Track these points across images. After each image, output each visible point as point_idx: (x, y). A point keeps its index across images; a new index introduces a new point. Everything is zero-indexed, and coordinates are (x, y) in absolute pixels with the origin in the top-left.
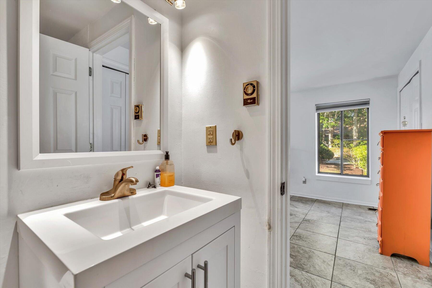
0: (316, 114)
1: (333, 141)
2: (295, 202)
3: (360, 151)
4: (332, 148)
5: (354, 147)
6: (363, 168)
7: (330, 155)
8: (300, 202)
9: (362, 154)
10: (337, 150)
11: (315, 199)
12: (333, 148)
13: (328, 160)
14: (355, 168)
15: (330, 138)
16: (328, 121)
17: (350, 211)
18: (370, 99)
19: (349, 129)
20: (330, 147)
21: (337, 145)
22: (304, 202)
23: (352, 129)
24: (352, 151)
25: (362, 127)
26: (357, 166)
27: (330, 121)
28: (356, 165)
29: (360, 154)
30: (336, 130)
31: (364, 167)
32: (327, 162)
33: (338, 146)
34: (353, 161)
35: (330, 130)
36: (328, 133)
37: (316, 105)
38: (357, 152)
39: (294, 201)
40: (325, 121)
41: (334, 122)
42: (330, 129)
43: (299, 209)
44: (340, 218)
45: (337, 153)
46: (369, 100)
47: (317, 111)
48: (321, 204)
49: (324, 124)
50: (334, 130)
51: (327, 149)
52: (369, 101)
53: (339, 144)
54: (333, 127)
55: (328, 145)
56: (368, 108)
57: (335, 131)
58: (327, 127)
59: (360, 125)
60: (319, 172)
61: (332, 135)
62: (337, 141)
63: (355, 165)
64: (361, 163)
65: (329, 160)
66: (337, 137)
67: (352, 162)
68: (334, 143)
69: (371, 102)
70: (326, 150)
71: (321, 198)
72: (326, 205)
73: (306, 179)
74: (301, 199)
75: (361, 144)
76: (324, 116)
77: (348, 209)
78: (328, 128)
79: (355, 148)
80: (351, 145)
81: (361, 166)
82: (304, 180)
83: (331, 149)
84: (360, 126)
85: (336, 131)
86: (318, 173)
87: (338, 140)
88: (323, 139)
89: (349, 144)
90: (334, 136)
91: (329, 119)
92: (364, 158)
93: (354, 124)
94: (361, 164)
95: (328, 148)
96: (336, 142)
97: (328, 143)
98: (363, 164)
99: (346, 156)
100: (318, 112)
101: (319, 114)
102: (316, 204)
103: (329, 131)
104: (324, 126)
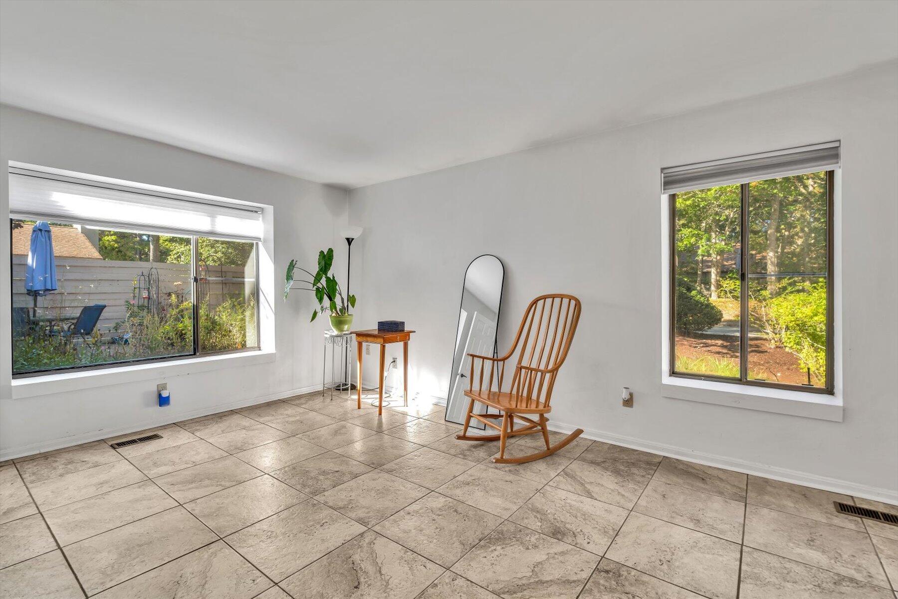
0: (665, 199)
1: (720, 285)
2: (592, 469)
3: (789, 307)
4: (719, 300)
5: (771, 298)
6: (796, 351)
7: (712, 316)
8: (606, 469)
9: (793, 315)
10: (731, 305)
11: (660, 456)
12: (721, 299)
13: (708, 329)
14: (772, 347)
15: (713, 277)
16: (709, 240)
17: (774, 514)
18: (839, 141)
19: (757, 258)
20: (714, 299)
21: (731, 293)
22: (622, 468)
23: (764, 258)
24: (765, 307)
25: (788, 253)
26: (778, 344)
27: (713, 241)
28: (776, 340)
29: (788, 316)
30: (727, 260)
31: (798, 347)
32: (707, 331)
33: (732, 296)
34: (769, 331)
35: (714, 260)
36: (710, 267)
37: (663, 169)
38: (781, 311)
39: (592, 462)
40: (703, 241)
41: (723, 243)
42: (714, 257)
43: (596, 503)
44: (739, 556)
45: (730, 310)
46: (836, 144)
47: (667, 187)
48: (675, 479)
49: (701, 246)
50: (723, 260)
51: (706, 302)
52: (838, 147)
53: (734, 290)
54: (721, 252)
55: (710, 293)
56: (831, 174)
57: (725, 263)
58: (706, 254)
59: (783, 248)
60: (673, 373)
61: (718, 270)
62: (729, 284)
63: (773, 341)
64: (790, 338)
65: (710, 328)
66: (730, 275)
67: (767, 334)
68: (722, 289)
69: (843, 152)
70: (702, 304)
71: (678, 453)
72: (692, 486)
73: (631, 395)
74: (616, 455)
75: (787, 291)
76: (700, 230)
77: (767, 505)
78: (709, 255)
79: (775, 301)
80: (763, 292)
81: (790, 346)
82: (625, 395)
83: (716, 302)
84: (782, 252)
85: (727, 264)
86: (670, 376)
87: (731, 282)
88: (699, 279)
89: (759, 291)
90: (724, 273)
91: (710, 236)
92: (798, 325)
93: (769, 246)
94: (791, 340)
95: (708, 300)
96: (728, 286)
97: (709, 289)
98: (795, 341)
99: (752, 319)
100: (672, 192)
101: (673, 198)
102: (658, 481)
103: (711, 261)
104: (700, 252)
